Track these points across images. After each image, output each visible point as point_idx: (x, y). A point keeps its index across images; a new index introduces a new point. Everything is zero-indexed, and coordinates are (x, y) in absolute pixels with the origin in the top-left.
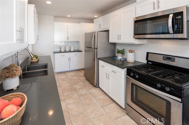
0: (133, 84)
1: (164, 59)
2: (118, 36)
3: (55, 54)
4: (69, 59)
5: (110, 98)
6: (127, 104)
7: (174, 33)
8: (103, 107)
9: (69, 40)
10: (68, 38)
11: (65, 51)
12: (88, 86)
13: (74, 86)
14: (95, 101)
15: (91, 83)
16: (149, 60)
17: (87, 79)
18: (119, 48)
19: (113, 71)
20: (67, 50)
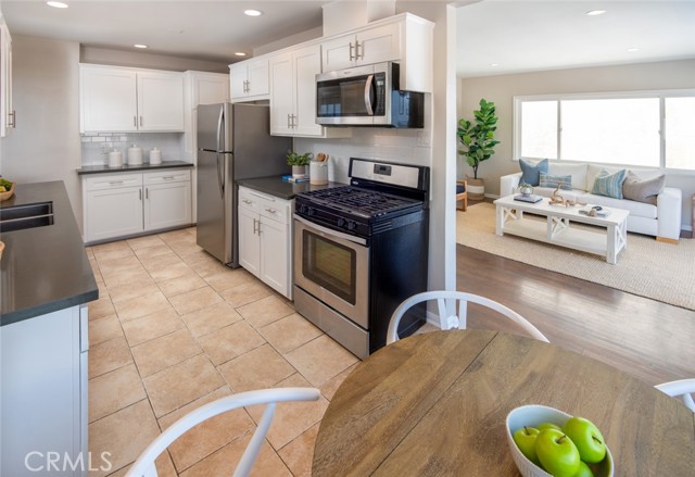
0: (306, 233)
1: (376, 171)
2: (289, 117)
3: (84, 176)
4: (144, 195)
5: (267, 285)
6: (296, 286)
7: (374, 115)
8: (239, 310)
9: (141, 129)
10: (137, 121)
11: (127, 165)
12: (207, 267)
13: (154, 275)
14: (218, 299)
15: (218, 261)
16: (353, 175)
17: (205, 251)
18: (299, 151)
19: (269, 211)
20: (135, 161)
